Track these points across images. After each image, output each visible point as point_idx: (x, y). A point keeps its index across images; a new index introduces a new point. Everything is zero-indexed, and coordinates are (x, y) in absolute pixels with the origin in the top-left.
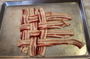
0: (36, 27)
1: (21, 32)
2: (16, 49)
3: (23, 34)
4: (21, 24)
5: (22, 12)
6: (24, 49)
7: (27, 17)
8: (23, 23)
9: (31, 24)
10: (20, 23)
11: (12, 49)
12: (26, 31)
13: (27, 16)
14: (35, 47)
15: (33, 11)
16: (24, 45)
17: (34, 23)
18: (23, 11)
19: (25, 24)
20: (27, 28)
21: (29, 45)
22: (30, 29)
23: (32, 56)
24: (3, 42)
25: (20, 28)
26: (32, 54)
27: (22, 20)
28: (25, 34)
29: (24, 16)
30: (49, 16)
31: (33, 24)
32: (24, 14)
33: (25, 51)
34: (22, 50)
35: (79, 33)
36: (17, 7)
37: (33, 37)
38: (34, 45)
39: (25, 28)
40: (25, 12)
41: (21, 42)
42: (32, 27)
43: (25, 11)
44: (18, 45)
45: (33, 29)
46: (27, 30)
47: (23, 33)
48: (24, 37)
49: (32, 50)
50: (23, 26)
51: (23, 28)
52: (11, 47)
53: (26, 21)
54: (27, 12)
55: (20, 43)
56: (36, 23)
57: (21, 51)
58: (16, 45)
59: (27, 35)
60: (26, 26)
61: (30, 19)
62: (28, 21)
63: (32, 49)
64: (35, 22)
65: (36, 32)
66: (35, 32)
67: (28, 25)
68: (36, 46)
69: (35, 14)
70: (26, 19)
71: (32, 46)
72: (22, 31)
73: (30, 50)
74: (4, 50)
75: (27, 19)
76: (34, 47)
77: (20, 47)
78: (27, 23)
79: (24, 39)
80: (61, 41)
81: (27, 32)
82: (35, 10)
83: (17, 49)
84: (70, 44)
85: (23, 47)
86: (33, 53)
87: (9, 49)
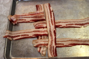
0: (53, 25)
2: (32, 50)
5: (36, 8)
6: (42, 49)
11: (28, 49)
14: (55, 47)
15: (48, 7)
16: (41, 45)
17: (50, 20)
18: (37, 6)
21: (47, 44)
22: (46, 27)
23: (51, 57)
25: (35, 26)
26: (52, 55)
31: (49, 22)
33: (43, 51)
34: (40, 50)
38: (53, 45)
39: (41, 25)
41: (38, 42)
42: (49, 24)
43: (39, 6)
44: (35, 45)
45: (50, 26)
46: (43, 28)
49: (51, 51)
50: (38, 24)
51: (38, 26)
52: (26, 47)
54: (41, 7)
55: (36, 43)
57: (39, 52)
58: (31, 45)
63: (51, 49)
71: (50, 46)
73: (49, 51)
74: (18, 50)
76: (52, 47)
77: (37, 47)
79: (41, 38)
82: (50, 6)
83: (34, 50)
85: (40, 48)
86: (52, 53)
87: (24, 49)
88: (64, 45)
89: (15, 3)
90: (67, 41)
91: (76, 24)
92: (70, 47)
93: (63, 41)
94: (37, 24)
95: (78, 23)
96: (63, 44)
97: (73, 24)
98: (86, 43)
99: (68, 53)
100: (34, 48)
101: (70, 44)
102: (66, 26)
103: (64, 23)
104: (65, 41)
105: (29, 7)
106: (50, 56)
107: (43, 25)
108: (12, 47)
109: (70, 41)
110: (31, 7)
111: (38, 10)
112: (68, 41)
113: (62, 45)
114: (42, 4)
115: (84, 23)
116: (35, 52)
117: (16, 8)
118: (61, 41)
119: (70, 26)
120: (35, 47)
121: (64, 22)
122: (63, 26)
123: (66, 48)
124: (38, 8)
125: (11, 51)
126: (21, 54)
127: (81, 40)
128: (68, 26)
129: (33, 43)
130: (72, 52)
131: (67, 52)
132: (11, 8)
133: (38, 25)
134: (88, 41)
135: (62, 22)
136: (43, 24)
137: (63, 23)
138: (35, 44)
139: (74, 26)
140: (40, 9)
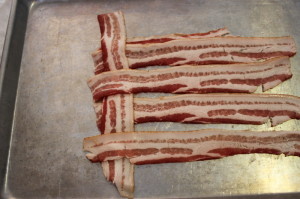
1: (97, 102)
2: (82, 171)
3: (109, 110)
4: (97, 73)
5: (97, 24)
7: (121, 43)
8: (106, 68)
10: (94, 68)
11: (67, 169)
12: (117, 99)
13: (119, 38)
16: (114, 153)
18: (101, 20)
19: (114, 71)
21: (134, 152)
22: (132, 92)
24: (30, 143)
25: (92, 88)
27: (99, 57)
28: (114, 109)
29: (109, 41)
30: (205, 47)
33: (123, 178)
36: (76, 6)
39: (113, 86)
40: (109, 25)
41: (102, 144)
43: (108, 19)
44: (91, 156)
46: (122, 93)
47: (105, 108)
48: (114, 122)
50: (104, 81)
51: (104, 87)
52: (62, 162)
53: (117, 57)
54: (115, 23)
55: (96, 146)
57: (111, 180)
58: (80, 153)
59: (123, 115)
60: (115, 78)
61: (133, 53)
62: (125, 62)
67: (126, 76)
70: (115, 49)
72: (100, 98)
74: (34, 174)
75: (119, 51)
77: (98, 160)
78: (122, 68)
79: (114, 131)
80: (253, 139)
81: (123, 102)
83: (88, 172)
84: (286, 154)
85: (112, 163)
87: (54, 169)
88: (194, 153)
89: (27, 9)
90: (203, 140)
91: (234, 81)
92: (212, 161)
93: (190, 141)
94: (99, 82)
95: (241, 77)
96: (190, 151)
97: (224, 81)
98: (269, 146)
99: (207, 182)
100: (90, 164)
101: (215, 151)
102: (200, 87)
103: (193, 78)
104: (196, 141)
105: (76, 21)
107: (121, 85)
108: (11, 163)
109: (213, 141)
110: (80, 23)
111: (106, 30)
112: (207, 139)
113: (186, 156)
114: (117, 10)
115: (262, 75)
116: (93, 178)
117: (28, 25)
118: (183, 141)
119: (215, 86)
120: (92, 161)
121: (196, 75)
122: (190, 87)
123: (201, 163)
124: (106, 25)
125: (9, 178)
126: (45, 187)
127: (254, 137)
128: (206, 87)
129: (86, 148)
130: (219, 179)
131: (202, 180)
132: (11, 26)
133: (102, 85)
134: (275, 139)
135: (187, 75)
136: (122, 82)
137: (189, 78)
138: (91, 150)
139: (229, 86)
140: (112, 29)
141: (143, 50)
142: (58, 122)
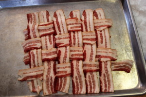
0: (51, 44)
4: (26, 40)
5: (27, 18)
7: (36, 26)
8: (29, 38)
9: (42, 38)
10: (24, 37)
11: (11, 83)
12: (34, 51)
13: (36, 24)
14: (53, 79)
15: (45, 17)
17: (47, 37)
18: (28, 16)
19: (33, 39)
20: (36, 46)
21: (42, 75)
22: (41, 48)
23: (48, 94)
25: (24, 47)
26: (48, 90)
27: (27, 32)
28: (34, 55)
29: (31, 26)
30: (73, 24)
31: (46, 39)
32: (30, 22)
35: (124, 52)
36: (17, 10)
37: (48, 60)
38: (50, 75)
39: (32, 45)
40: (32, 18)
42: (45, 43)
43: (31, 16)
46: (37, 48)
49: (48, 84)
50: (29, 43)
51: (28, 46)
52: (9, 80)
53: (34, 33)
54: (34, 17)
56: (52, 36)
60: (34, 42)
61: (41, 30)
62: (38, 34)
63: (47, 82)
64: (49, 35)
65: (52, 51)
66: (50, 53)
67: (38, 41)
68: (54, 77)
69: (48, 21)
70: (33, 29)
71: (47, 76)
72: (27, 51)
75: (35, 30)
76: (50, 78)
78: (36, 37)
81: (37, 52)
82: (48, 14)
86: (50, 88)
93: (66, 67)
94: (27, 44)
106: (46, 92)
107: (36, 45)
114: (36, 11)
116: (23, 86)
124: (30, 19)
129: (19, 74)
135: (63, 38)
136: (36, 44)
137: (64, 40)
140: (33, 20)
141: (46, 28)
142: (7, 62)
